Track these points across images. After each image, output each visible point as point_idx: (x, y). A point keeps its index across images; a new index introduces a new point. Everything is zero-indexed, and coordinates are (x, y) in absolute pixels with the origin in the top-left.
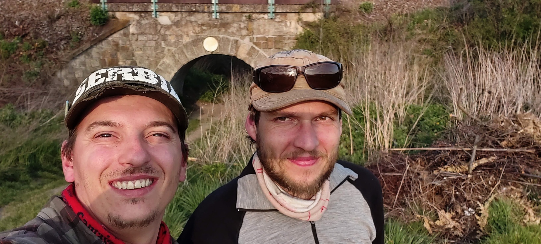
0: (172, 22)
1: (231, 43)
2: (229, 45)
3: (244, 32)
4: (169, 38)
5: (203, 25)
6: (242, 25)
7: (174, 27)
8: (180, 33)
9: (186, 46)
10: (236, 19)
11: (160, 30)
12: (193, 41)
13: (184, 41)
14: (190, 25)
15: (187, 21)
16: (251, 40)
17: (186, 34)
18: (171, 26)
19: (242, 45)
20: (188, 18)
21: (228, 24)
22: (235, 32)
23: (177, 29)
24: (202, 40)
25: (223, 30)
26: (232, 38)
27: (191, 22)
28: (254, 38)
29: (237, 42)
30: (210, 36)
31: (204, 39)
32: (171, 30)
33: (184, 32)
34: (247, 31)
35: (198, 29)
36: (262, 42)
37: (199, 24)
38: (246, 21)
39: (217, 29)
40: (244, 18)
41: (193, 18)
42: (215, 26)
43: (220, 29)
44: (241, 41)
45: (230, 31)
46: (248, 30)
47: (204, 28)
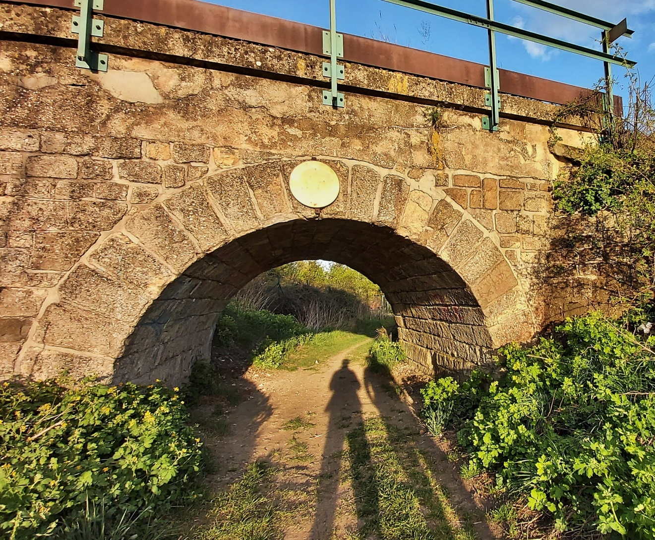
0: (166, 96)
1: (380, 187)
2: (376, 190)
3: (420, 158)
4: (149, 150)
5: (288, 120)
6: (415, 139)
7: (172, 115)
8: (196, 137)
9: (218, 185)
10: (396, 118)
11: (108, 117)
12: (249, 172)
13: (212, 166)
14: (238, 113)
15: (228, 100)
16: (439, 183)
17: (221, 142)
18: (159, 109)
19: (414, 196)
20: (232, 92)
21: (371, 128)
22: (393, 153)
23: (185, 125)
24: (285, 169)
25: (357, 145)
26: (383, 172)
27: (246, 107)
28: (447, 176)
29: (399, 183)
30: (314, 159)
31: (293, 166)
32: (156, 125)
33: (215, 138)
34: (427, 157)
35: (268, 133)
36: (469, 190)
37: (274, 118)
38: (425, 126)
39: (336, 140)
40: (419, 119)
41: (251, 96)
42: (332, 131)
43: (346, 140)
44: (411, 182)
45: (379, 149)
46: (429, 152)
47: (292, 131)
